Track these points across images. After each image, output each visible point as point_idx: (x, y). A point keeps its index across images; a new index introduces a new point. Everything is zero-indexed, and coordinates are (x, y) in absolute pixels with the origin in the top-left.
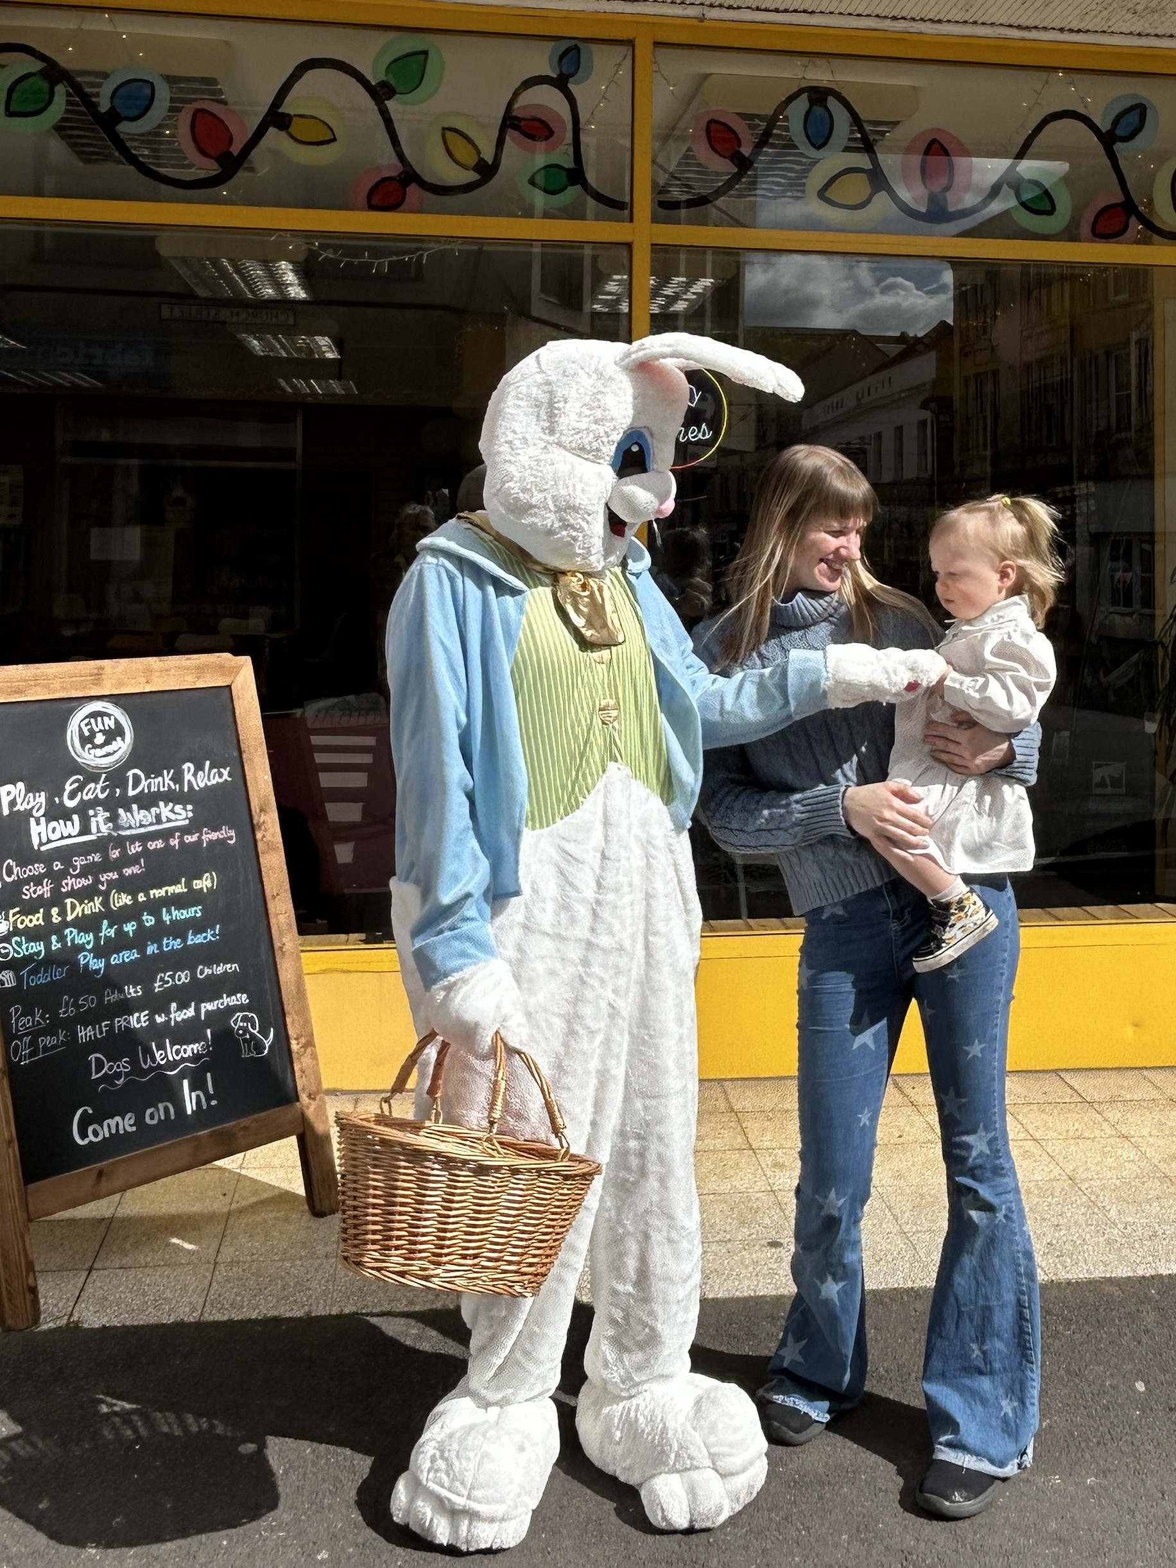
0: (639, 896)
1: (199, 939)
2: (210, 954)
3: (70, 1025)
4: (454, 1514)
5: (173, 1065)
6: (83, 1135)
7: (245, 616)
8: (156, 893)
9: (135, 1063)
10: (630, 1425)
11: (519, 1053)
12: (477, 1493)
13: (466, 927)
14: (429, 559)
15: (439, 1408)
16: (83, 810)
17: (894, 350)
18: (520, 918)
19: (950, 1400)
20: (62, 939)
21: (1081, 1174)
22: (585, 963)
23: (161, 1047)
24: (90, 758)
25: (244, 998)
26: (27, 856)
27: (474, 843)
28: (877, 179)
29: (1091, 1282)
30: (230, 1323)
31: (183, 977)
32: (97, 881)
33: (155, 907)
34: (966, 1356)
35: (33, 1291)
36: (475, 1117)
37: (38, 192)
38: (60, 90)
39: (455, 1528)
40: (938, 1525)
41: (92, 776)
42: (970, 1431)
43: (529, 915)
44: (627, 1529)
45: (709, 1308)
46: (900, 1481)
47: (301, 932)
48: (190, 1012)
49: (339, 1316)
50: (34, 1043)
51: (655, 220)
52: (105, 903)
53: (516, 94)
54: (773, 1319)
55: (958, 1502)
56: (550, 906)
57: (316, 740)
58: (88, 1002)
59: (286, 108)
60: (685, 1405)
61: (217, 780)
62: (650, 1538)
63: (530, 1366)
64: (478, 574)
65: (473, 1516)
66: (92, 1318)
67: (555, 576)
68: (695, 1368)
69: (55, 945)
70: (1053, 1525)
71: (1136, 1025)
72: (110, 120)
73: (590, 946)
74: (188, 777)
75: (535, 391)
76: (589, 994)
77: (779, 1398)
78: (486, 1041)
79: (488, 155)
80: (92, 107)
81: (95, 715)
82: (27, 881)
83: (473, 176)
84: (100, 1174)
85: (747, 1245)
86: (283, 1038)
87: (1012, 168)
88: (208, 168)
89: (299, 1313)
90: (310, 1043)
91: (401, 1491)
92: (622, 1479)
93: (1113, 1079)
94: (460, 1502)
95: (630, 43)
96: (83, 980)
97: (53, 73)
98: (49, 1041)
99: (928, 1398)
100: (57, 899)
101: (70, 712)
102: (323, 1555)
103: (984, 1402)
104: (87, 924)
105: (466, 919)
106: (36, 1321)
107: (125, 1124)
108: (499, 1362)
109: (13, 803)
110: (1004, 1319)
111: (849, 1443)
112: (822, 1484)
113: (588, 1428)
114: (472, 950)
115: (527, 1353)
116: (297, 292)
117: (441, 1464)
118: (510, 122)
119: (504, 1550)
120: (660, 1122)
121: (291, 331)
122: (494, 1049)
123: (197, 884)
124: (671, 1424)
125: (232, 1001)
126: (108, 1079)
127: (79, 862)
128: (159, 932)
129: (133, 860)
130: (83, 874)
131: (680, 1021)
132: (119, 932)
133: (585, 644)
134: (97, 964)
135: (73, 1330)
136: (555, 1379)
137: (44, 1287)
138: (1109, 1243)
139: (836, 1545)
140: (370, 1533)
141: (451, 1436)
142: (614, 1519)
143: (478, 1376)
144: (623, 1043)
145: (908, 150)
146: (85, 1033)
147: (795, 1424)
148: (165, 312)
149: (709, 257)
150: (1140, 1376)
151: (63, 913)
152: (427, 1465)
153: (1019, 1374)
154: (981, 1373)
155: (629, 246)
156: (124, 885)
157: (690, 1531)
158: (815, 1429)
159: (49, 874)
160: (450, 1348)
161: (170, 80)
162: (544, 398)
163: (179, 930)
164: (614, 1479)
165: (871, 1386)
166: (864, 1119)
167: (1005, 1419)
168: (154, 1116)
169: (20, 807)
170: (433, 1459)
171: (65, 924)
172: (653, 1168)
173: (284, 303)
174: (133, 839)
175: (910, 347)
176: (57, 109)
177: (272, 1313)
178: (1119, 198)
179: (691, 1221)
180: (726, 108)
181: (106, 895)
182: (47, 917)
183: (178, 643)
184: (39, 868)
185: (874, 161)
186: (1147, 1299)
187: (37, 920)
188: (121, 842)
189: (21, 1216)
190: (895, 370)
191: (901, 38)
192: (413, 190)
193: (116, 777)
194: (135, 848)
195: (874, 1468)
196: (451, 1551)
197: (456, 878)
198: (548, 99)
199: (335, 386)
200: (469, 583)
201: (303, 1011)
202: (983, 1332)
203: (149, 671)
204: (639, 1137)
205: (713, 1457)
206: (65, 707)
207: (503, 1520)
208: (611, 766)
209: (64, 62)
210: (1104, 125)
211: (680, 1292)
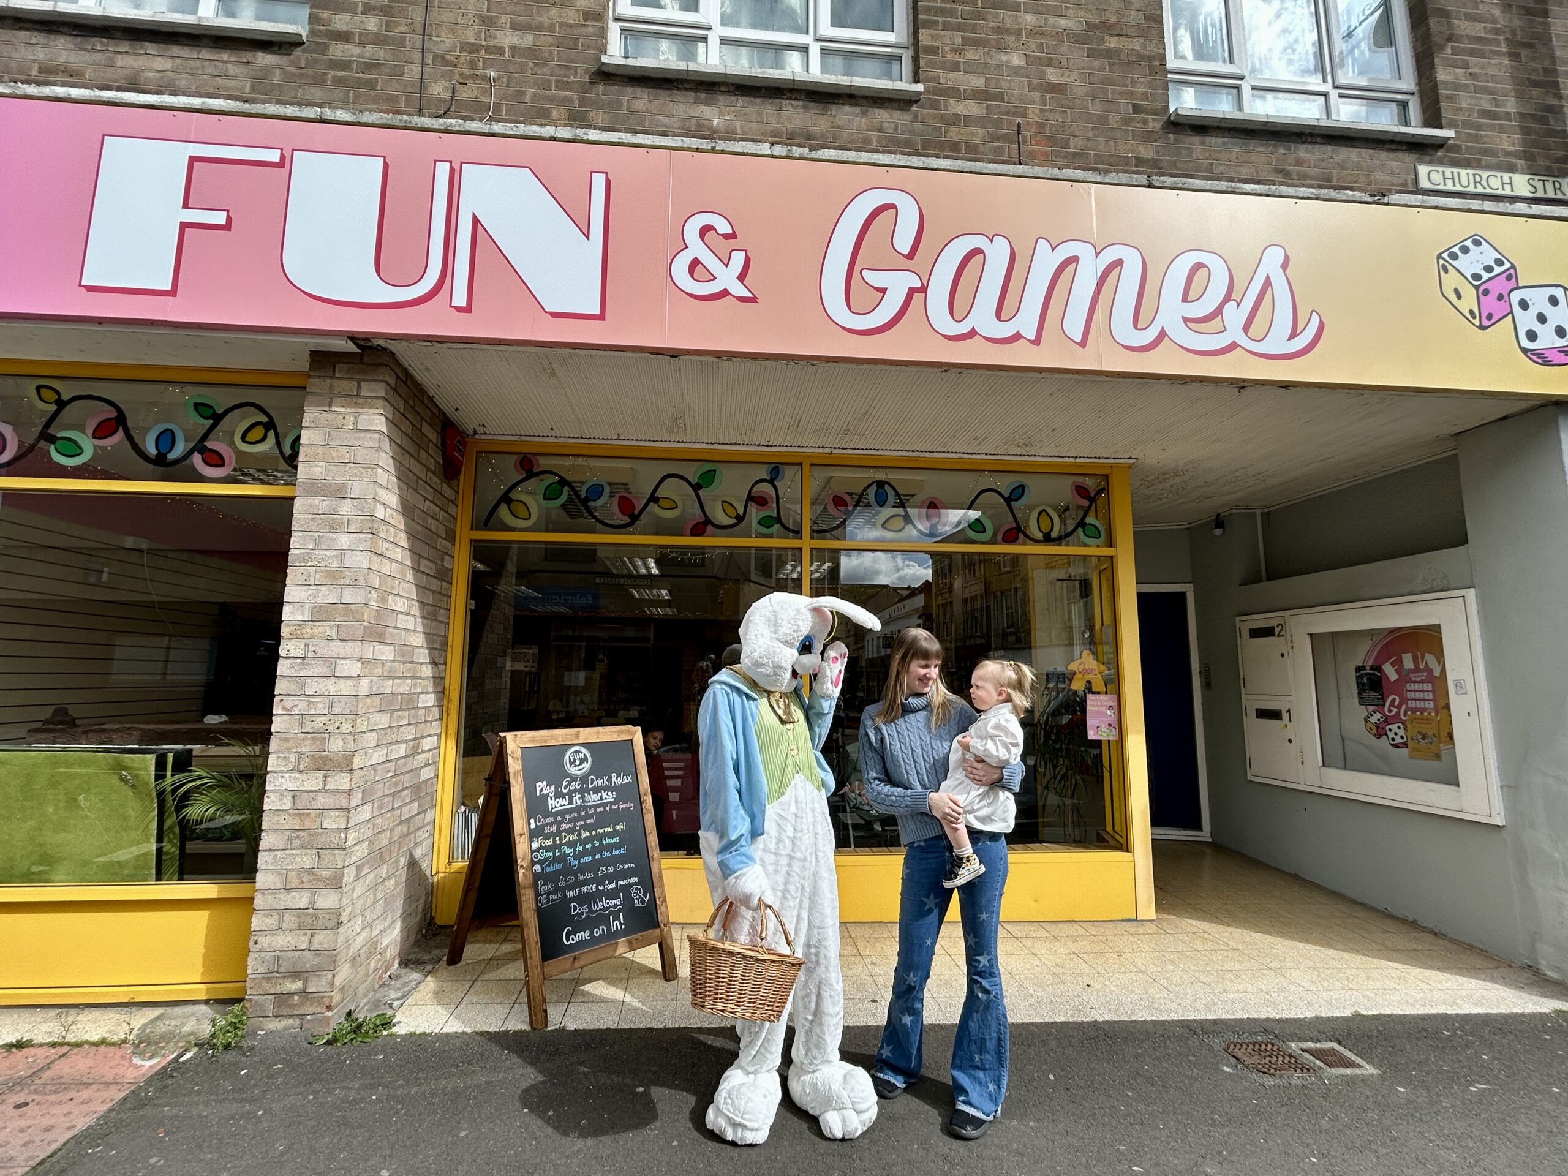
0: (812, 834)
1: (618, 852)
2: (622, 859)
3: (563, 890)
4: (735, 1125)
5: (605, 909)
6: (568, 940)
7: (629, 710)
8: (600, 831)
9: (590, 908)
10: (814, 1086)
11: (769, 907)
12: (745, 1116)
13: (742, 850)
14: (718, 686)
15: (727, 1073)
16: (570, 794)
17: (905, 593)
18: (761, 846)
19: (964, 1080)
20: (560, 851)
21: (1014, 972)
22: (789, 865)
23: (601, 901)
24: (574, 771)
25: (636, 880)
26: (547, 813)
27: (742, 811)
28: (907, 519)
29: (1023, 1024)
30: (631, 1029)
31: (611, 869)
32: (575, 826)
33: (600, 837)
34: (972, 1060)
35: (545, 1011)
36: (743, 938)
37: (547, 531)
38: (566, 489)
39: (735, 1132)
40: (960, 1143)
41: (574, 779)
42: (974, 1097)
43: (765, 845)
44: (813, 1137)
45: (847, 1030)
46: (940, 1119)
47: (661, 850)
48: (614, 885)
49: (678, 1029)
50: (548, 898)
51: (812, 538)
52: (578, 835)
53: (752, 487)
54: (875, 1037)
55: (969, 1131)
56: (774, 840)
57: (665, 765)
58: (571, 880)
59: (658, 494)
60: (839, 1078)
61: (625, 781)
62: (824, 1143)
63: (767, 1055)
64: (738, 691)
65: (744, 1127)
66: (571, 1026)
67: (769, 693)
68: (841, 1059)
69: (558, 854)
70: (1015, 1146)
71: (1036, 901)
72: (585, 501)
73: (791, 857)
74: (614, 779)
75: (768, 614)
76: (791, 879)
77: (881, 1075)
78: (755, 902)
79: (741, 512)
80: (578, 497)
81: (576, 752)
82: (546, 825)
83: (735, 521)
84: (575, 958)
85: (862, 1001)
86: (653, 898)
87: (965, 514)
88: (627, 520)
89: (661, 1027)
90: (665, 901)
91: (711, 1113)
92: (811, 1112)
93: (1027, 927)
94: (738, 1120)
95: (801, 464)
96: (568, 871)
97: (563, 482)
98: (554, 897)
99: (953, 1078)
100: (558, 833)
101: (566, 751)
102: (675, 1143)
103: (980, 1083)
104: (571, 844)
105: (742, 846)
106: (546, 1026)
107: (586, 935)
108: (754, 1053)
109: (541, 790)
110: (991, 1045)
111: (915, 1099)
112: (903, 1119)
113: (794, 1087)
114: (744, 859)
115: (766, 1049)
116: (655, 571)
117: (729, 1101)
118: (750, 498)
119: (756, 1145)
120: (825, 939)
121: (651, 588)
122: (759, 906)
123: (617, 827)
124: (833, 1087)
125: (631, 881)
126: (579, 915)
127: (568, 817)
128: (602, 849)
129: (591, 816)
130: (570, 822)
131: (832, 893)
132: (584, 848)
133: (783, 722)
134: (574, 862)
135: (562, 1030)
136: (779, 1061)
137: (551, 1010)
138: (1030, 1005)
139: (912, 1151)
140: (696, 1134)
141: (733, 1087)
142: (807, 1132)
143: (744, 1058)
144: (806, 903)
145: (921, 507)
146: (569, 894)
147: (889, 1088)
148: (598, 581)
149: (827, 553)
150: (1051, 1071)
151: (561, 839)
152: (722, 1101)
153: (997, 1073)
154: (978, 1068)
155: (801, 549)
156: (586, 827)
157: (843, 1140)
158: (898, 1092)
159: (556, 822)
160: (729, 1045)
161: (609, 484)
162: (773, 618)
163: (609, 847)
164: (807, 1113)
165: (923, 1072)
166: (929, 942)
167: (990, 1094)
168: (598, 932)
169: (544, 792)
170: (725, 1098)
171: (561, 844)
172: (822, 961)
173: (650, 576)
174: (590, 807)
175: (912, 592)
176: (564, 497)
177: (649, 1026)
178: (1014, 525)
179: (839, 987)
180: (841, 490)
181: (579, 832)
182: (554, 841)
183: (603, 720)
184: (552, 819)
185: (906, 512)
186: (1051, 1034)
187: (549, 842)
188: (586, 808)
189: (541, 977)
190: (907, 602)
191: (916, 459)
192: (709, 528)
193: (584, 779)
194: (592, 811)
195: (928, 1111)
196: (733, 1144)
197: (736, 828)
198: (766, 488)
199: (669, 611)
200: (735, 695)
201: (662, 886)
202: (982, 1050)
203: (598, 732)
204: (816, 947)
205: (853, 1103)
206: (566, 747)
207: (757, 1130)
208: (797, 775)
209: (568, 478)
210: (1007, 495)
211: (834, 1021)
